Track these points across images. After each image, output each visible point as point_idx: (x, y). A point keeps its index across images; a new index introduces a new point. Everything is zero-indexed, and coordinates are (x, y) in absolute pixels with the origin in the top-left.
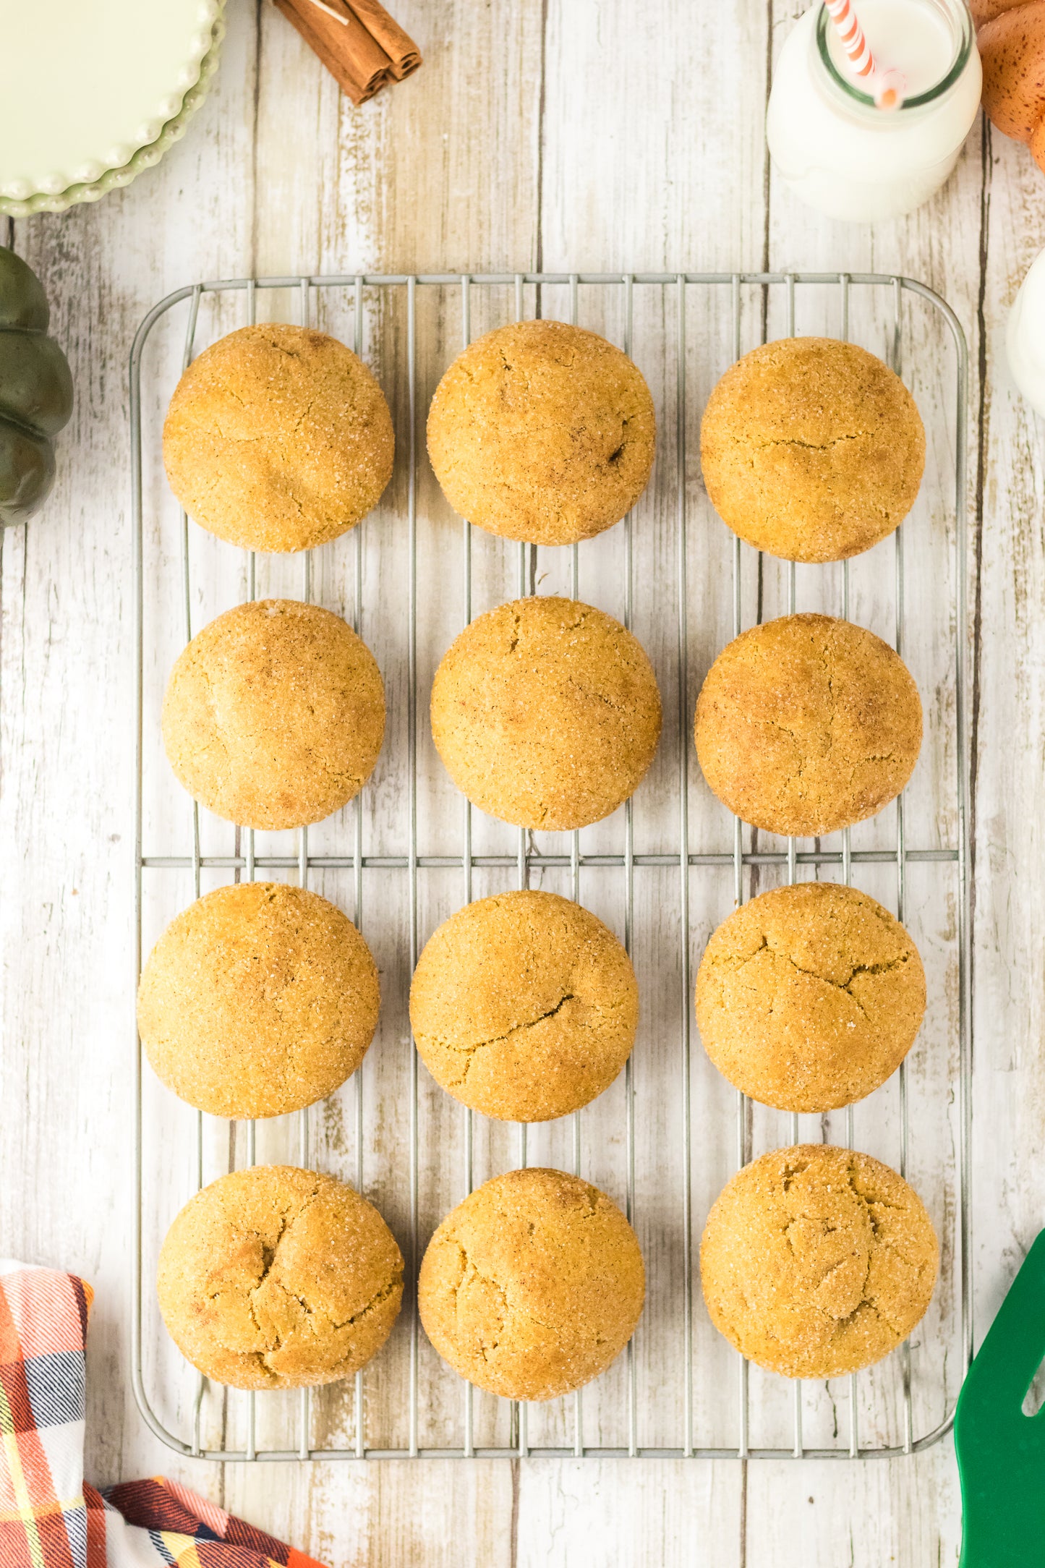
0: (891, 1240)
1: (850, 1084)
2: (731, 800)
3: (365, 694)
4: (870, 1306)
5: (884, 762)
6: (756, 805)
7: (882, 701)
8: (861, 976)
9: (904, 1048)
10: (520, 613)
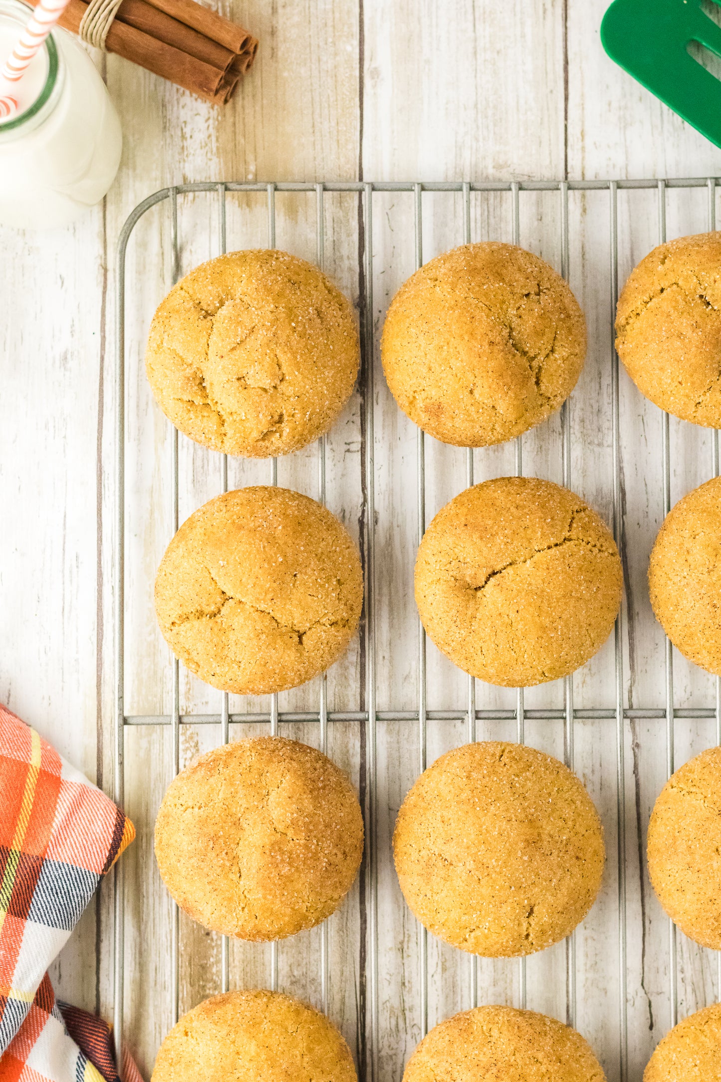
0: (188, 370)
1: (224, 510)
2: (331, 770)
3: (669, 867)
4: (206, 312)
5: (190, 804)
6: (308, 765)
7: (192, 861)
8: (213, 608)
9: (175, 545)
10: (526, 942)
